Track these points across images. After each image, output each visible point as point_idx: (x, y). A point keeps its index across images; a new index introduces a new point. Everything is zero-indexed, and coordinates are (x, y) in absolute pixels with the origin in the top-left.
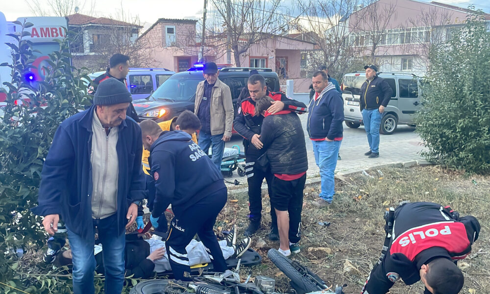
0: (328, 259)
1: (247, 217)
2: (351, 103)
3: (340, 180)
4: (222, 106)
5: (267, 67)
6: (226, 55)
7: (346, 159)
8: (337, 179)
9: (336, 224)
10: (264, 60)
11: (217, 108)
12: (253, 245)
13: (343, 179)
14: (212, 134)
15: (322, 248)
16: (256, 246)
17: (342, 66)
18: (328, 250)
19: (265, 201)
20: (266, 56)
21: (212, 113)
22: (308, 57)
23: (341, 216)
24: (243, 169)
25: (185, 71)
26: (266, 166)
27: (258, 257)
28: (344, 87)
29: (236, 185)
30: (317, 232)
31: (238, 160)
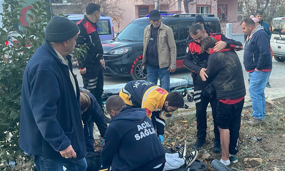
0: (260, 167)
1: (194, 134)
2: (279, 41)
3: (270, 104)
4: (167, 45)
5: (210, 13)
6: (177, 4)
7: (275, 87)
8: (267, 103)
9: (267, 139)
10: (208, 7)
11: (163, 46)
12: (200, 156)
13: (272, 103)
14: (161, 67)
15: (255, 159)
16: (203, 158)
17: (271, 12)
18: (260, 160)
19: (209, 121)
20: (210, 4)
21: (159, 51)
22: (244, 4)
23: (271, 133)
24: (191, 95)
25: (144, 17)
26: (212, 93)
27: (204, 166)
28: (273, 28)
29: (186, 108)
30: (251, 145)
31: (187, 89)
